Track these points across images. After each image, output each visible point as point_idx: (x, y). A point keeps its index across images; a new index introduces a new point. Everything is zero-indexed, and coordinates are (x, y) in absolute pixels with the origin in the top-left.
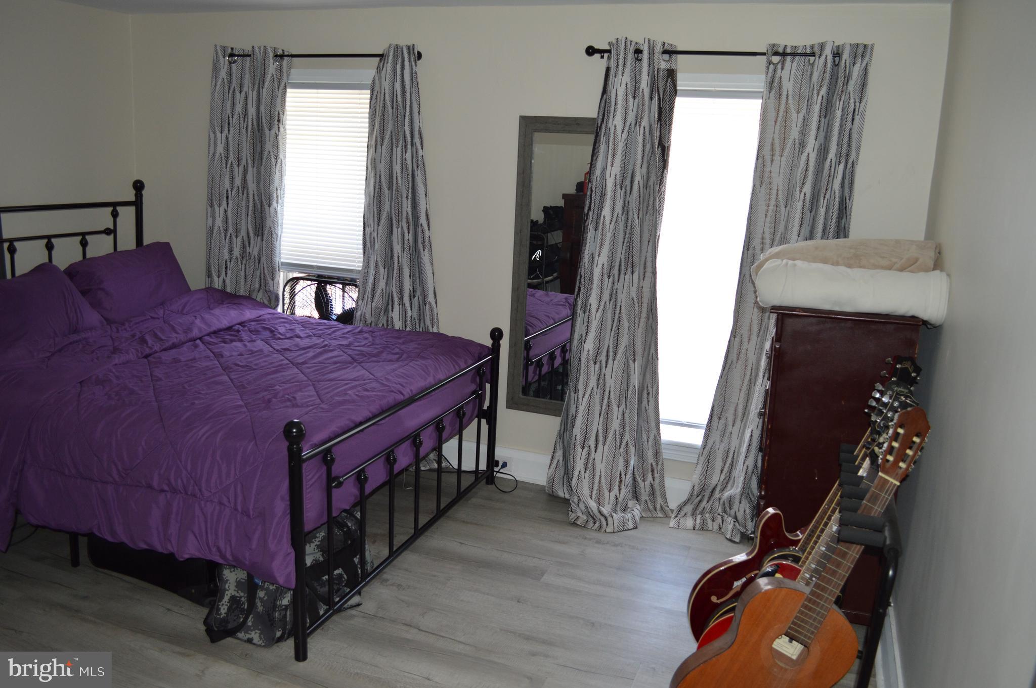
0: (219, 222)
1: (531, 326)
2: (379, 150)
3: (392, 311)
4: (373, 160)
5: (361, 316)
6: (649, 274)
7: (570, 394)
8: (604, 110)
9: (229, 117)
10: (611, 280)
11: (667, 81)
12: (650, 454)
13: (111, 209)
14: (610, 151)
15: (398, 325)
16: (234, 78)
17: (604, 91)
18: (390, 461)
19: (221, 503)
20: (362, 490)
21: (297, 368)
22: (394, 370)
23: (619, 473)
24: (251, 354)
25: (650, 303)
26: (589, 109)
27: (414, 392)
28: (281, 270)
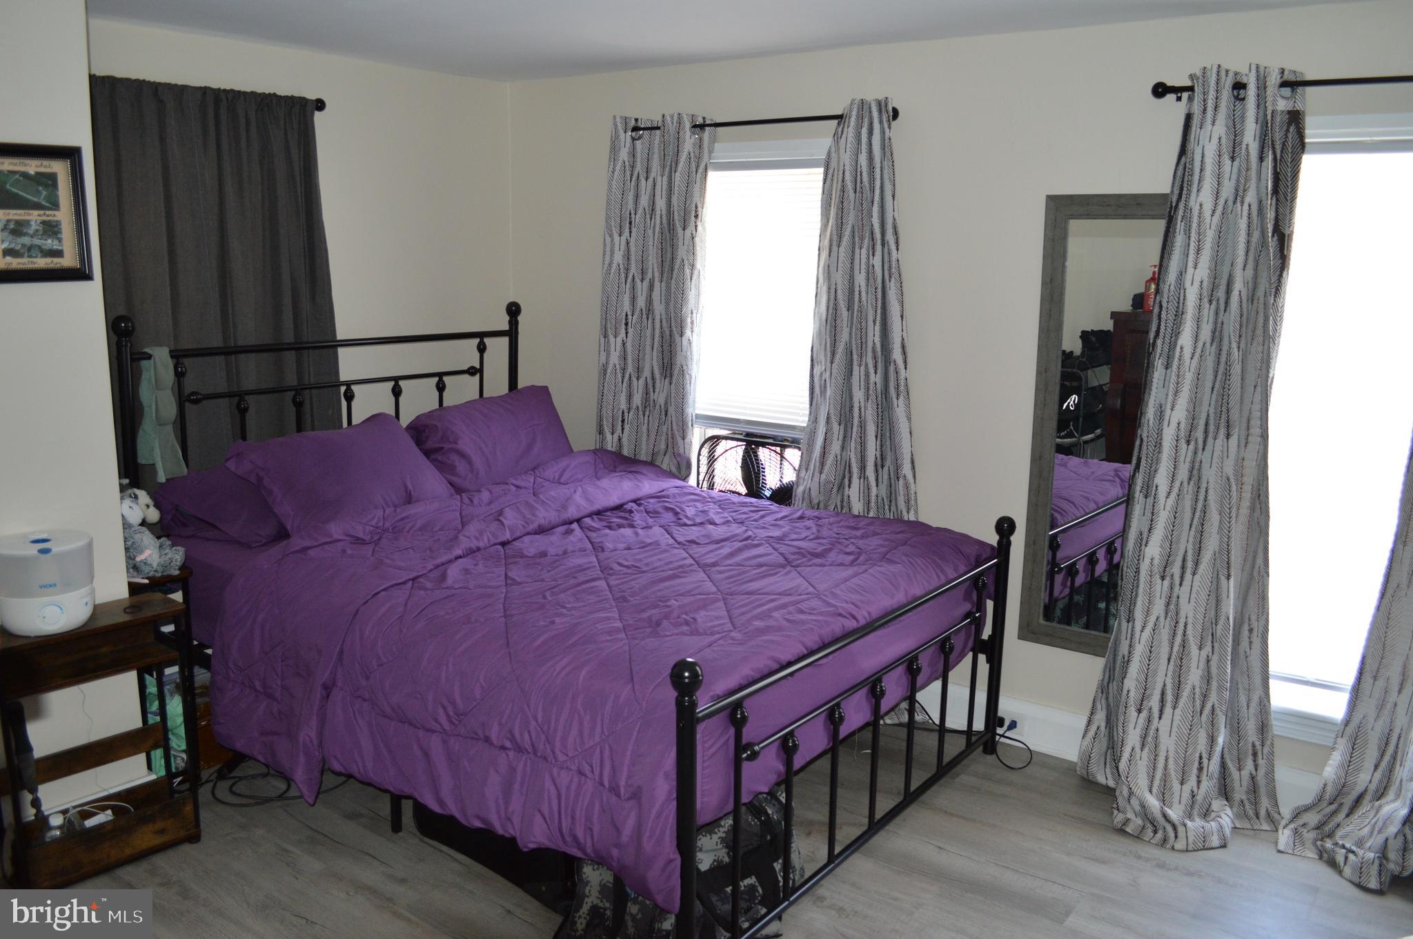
0: (615, 358)
1: (1059, 513)
2: (834, 254)
3: (849, 487)
4: (827, 268)
5: (804, 492)
6: (1255, 439)
7: (1120, 625)
8: (1183, 181)
9: (630, 214)
10: (1192, 447)
11: (1287, 130)
12: (1251, 728)
13: (477, 341)
14: (1192, 244)
15: (857, 507)
16: (639, 160)
17: (1183, 151)
18: (834, 718)
19: (581, 773)
20: (789, 763)
21: (704, 571)
22: (847, 580)
23: (1198, 755)
24: (643, 547)
25: (1255, 484)
26: (1159, 182)
27: (874, 616)
28: (695, 426)
